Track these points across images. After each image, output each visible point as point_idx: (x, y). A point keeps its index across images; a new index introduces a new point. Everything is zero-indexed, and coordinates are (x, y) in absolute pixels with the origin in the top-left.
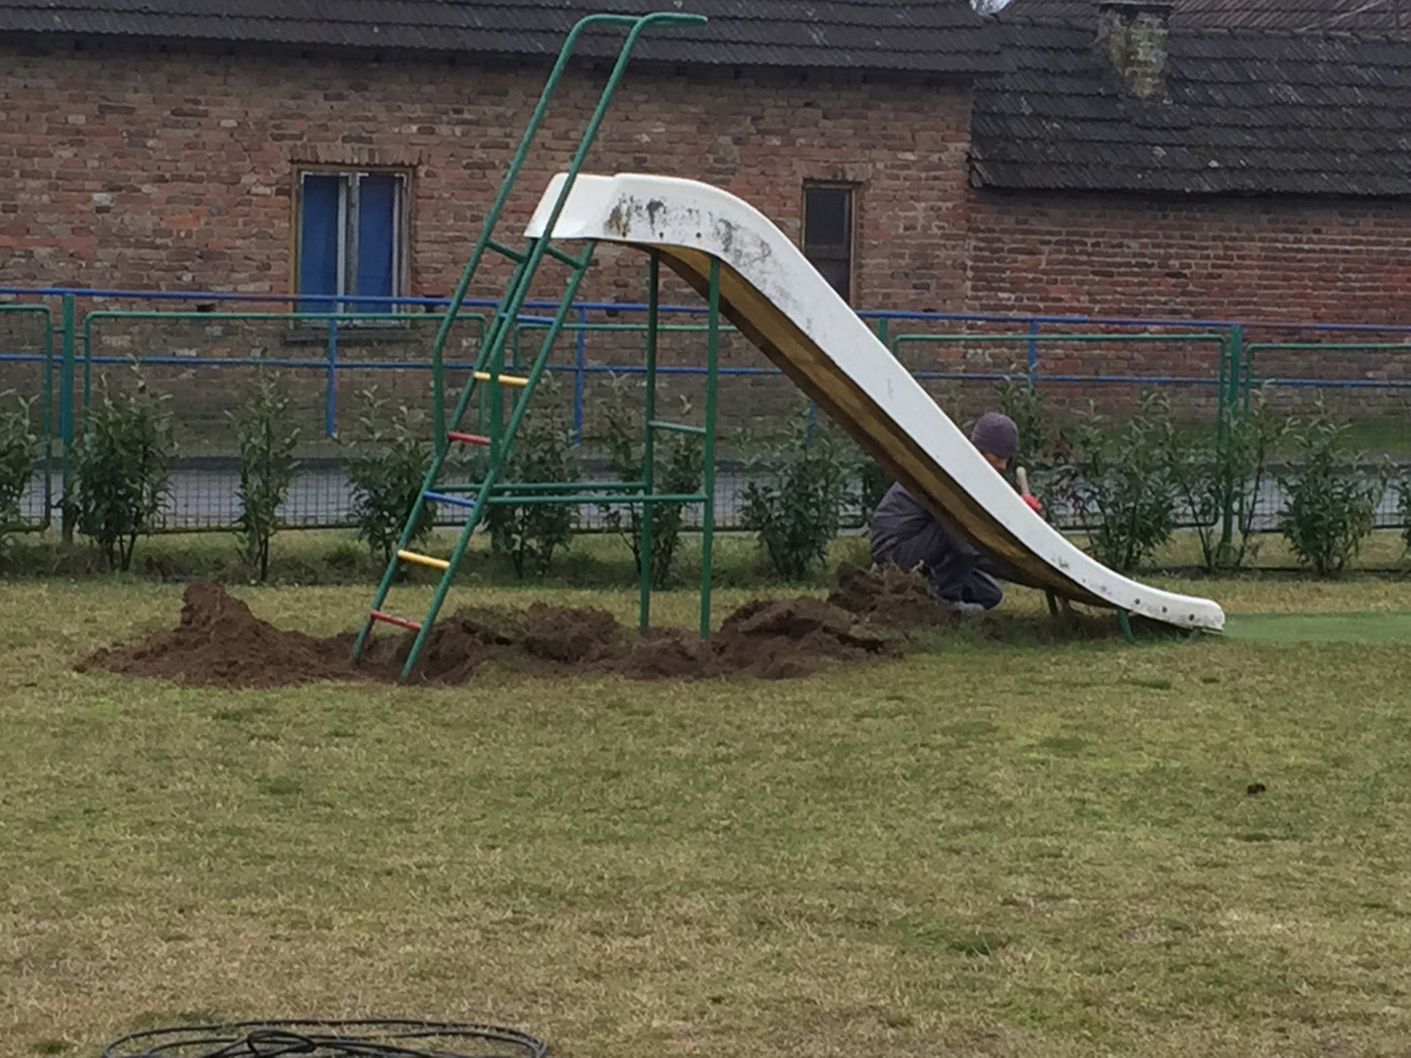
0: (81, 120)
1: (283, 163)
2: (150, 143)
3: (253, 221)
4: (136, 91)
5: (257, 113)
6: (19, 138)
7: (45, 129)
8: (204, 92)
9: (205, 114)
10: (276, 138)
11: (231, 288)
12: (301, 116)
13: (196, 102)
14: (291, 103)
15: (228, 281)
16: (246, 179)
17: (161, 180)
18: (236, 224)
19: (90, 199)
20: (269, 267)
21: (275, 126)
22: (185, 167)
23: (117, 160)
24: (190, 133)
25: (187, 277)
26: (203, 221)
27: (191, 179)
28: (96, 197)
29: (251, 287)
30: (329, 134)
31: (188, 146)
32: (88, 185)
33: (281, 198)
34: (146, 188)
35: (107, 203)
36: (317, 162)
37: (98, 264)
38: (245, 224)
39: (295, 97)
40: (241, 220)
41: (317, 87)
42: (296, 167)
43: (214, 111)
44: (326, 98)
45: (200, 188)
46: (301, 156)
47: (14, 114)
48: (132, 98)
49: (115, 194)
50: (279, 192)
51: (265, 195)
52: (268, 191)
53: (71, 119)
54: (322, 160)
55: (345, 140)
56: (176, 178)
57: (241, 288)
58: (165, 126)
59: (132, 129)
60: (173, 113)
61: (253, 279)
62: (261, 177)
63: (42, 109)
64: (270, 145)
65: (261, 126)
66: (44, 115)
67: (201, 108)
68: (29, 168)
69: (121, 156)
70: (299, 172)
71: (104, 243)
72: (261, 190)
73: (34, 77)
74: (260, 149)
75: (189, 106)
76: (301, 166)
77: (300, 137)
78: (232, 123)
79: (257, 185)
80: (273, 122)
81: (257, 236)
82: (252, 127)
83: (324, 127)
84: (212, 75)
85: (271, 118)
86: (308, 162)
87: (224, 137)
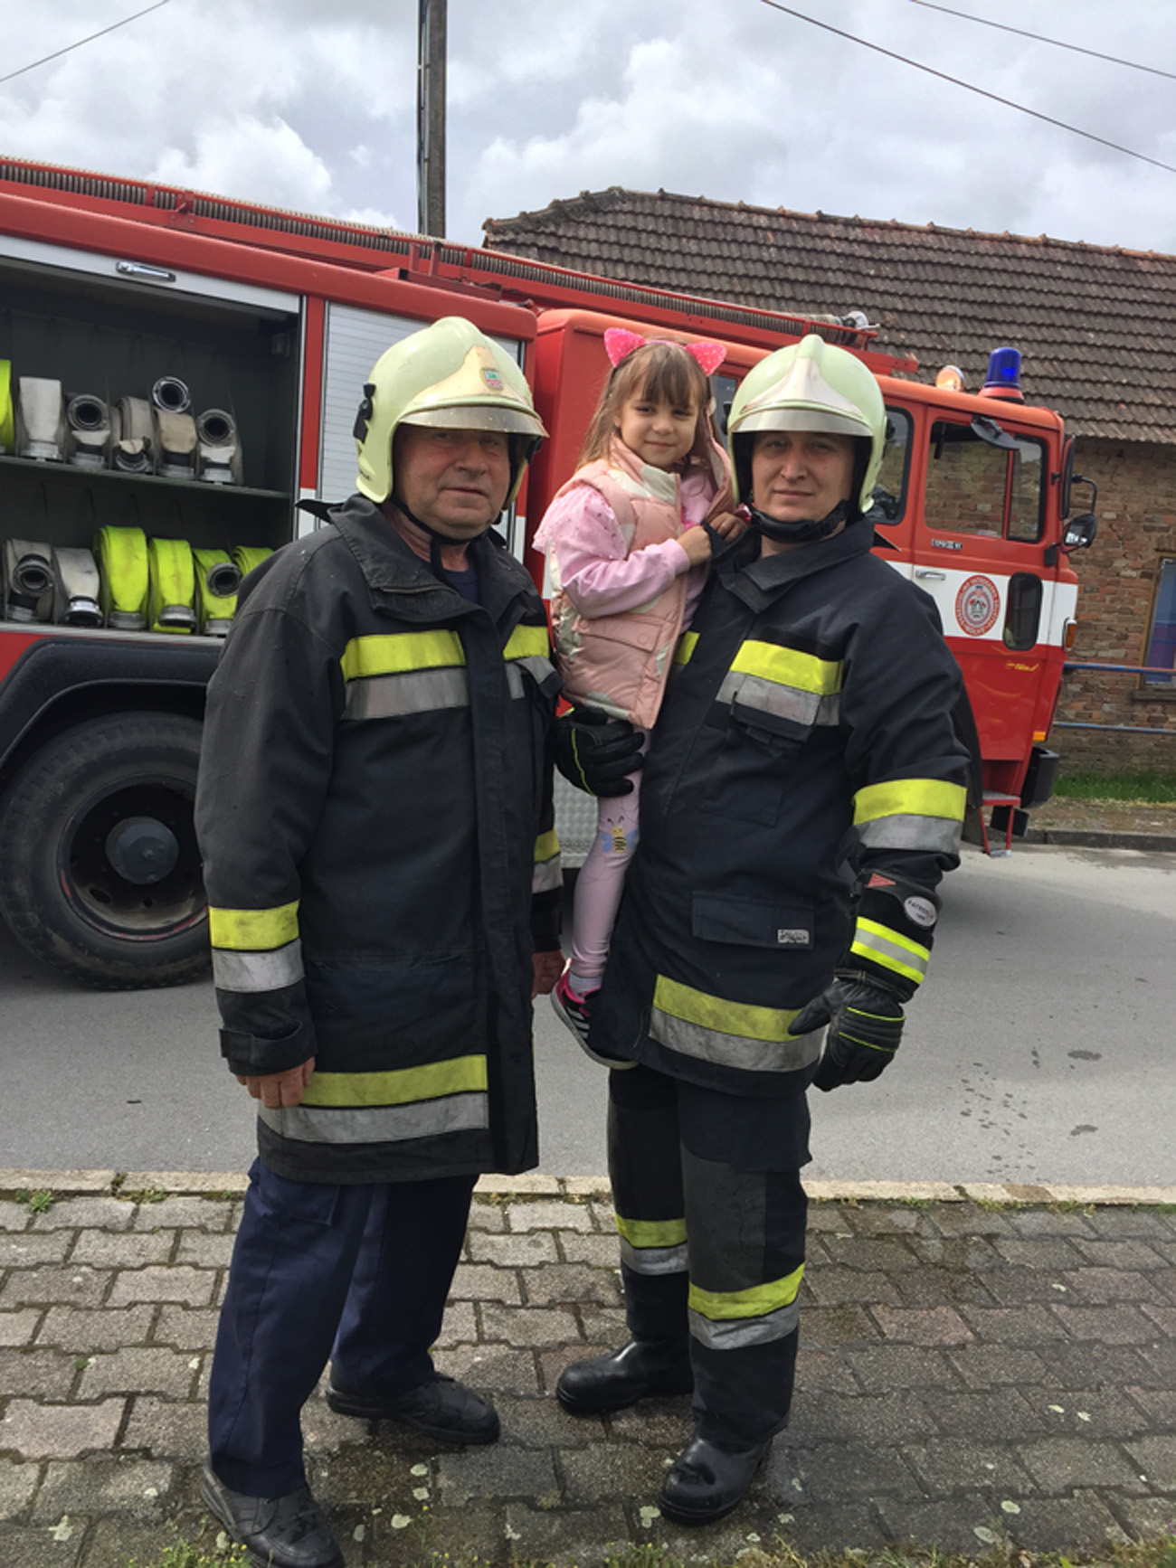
1: (1150, 551)
3: (1118, 599)
5: (1134, 508)
7: (957, 514)
9: (1090, 507)
10: (1147, 529)
11: (1093, 653)
12: (1170, 512)
14: (1163, 501)
15: (1091, 647)
16: (1119, 563)
18: (1104, 601)
20: (1126, 637)
21: (1148, 520)
29: (1110, 653)
33: (1145, 580)
38: (1112, 601)
39: (1169, 494)
40: (1108, 598)
42: (1159, 555)
43: (1099, 504)
45: (1078, 569)
46: (1166, 546)
50: (1144, 575)
51: (1130, 577)
52: (1134, 574)
57: (1102, 654)
61: (1112, 647)
62: (1130, 563)
63: (957, 497)
64: (1142, 537)
65: (1136, 518)
66: (958, 502)
67: (1089, 501)
70: (1161, 559)
72: (1129, 573)
74: (1133, 538)
75: (1080, 499)
76: (1165, 554)
77: (1167, 530)
78: (1112, 515)
79: (1126, 569)
80: (1147, 516)
81: (1121, 611)
82: (1129, 519)
84: (1101, 473)
85: (1146, 512)
86: (1171, 551)
87: (1104, 528)
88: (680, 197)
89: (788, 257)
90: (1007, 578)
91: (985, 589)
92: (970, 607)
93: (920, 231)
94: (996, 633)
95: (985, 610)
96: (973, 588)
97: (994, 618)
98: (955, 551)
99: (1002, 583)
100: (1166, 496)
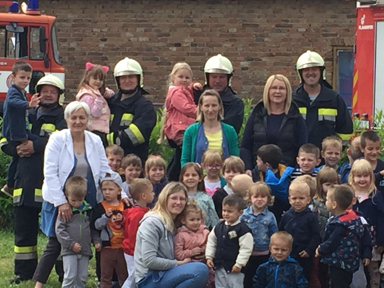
0: (235, 30)
1: (328, 46)
2: (266, 39)
4: (259, 17)
5: (315, 25)
6: (207, 39)
7: (219, 35)
8: (290, 17)
9: (291, 26)
10: (324, 35)
12: (337, 26)
13: (287, 21)
14: (331, 20)
17: (272, 55)
19: (239, 64)
21: (323, 31)
22: (283, 50)
23: (251, 47)
24: (284, 34)
26: (290, 73)
27: (285, 55)
28: (242, 63)
30: (349, 33)
31: (283, 40)
32: (238, 58)
34: (264, 59)
35: (247, 66)
36: (344, 46)
37: (243, 92)
39: (334, 17)
41: (343, 13)
42: (335, 48)
43: (295, 24)
44: (348, 17)
45: (289, 59)
46: (336, 43)
47: (205, 29)
48: (257, 21)
49: (250, 62)
53: (230, 31)
54: (346, 45)
56: (278, 54)
58: (272, 32)
59: (258, 33)
60: (276, 26)
63: (217, 26)
64: (322, 39)
65: (317, 30)
66: (218, 29)
67: (289, 23)
68: (212, 52)
69: (253, 45)
70: (336, 50)
71: (245, 83)
73: (214, 13)
74: (317, 41)
75: (283, 23)
76: (338, 48)
77: (336, 35)
78: (304, 30)
80: (323, 29)
82: (313, 31)
83: (348, 30)
84: (294, 9)
85: (322, 27)
86: (340, 46)
87: (300, 36)
100: (332, 18)
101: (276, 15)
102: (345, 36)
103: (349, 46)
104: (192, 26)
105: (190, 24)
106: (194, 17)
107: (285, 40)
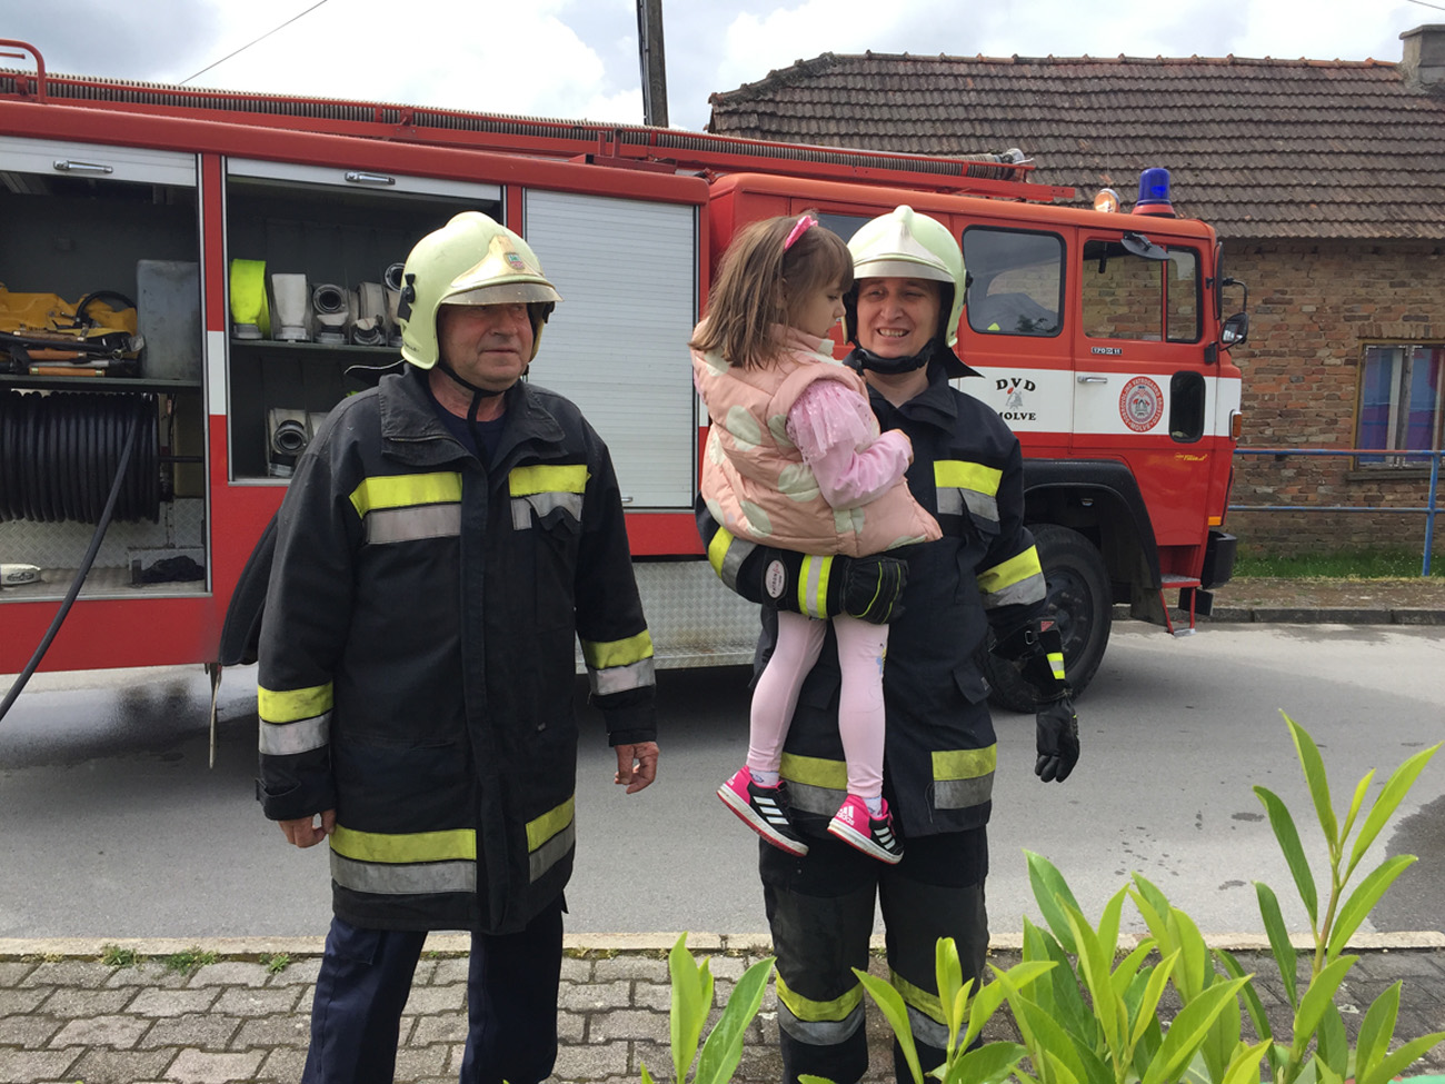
1: (1352, 339)
3: (1324, 386)
5: (1334, 300)
8: (1289, 285)
9: (1290, 302)
10: (1347, 319)
11: (1304, 439)
12: (1371, 301)
13: (1284, 293)
14: (1362, 291)
15: (1301, 434)
16: (1322, 353)
17: (1253, 355)
18: (1311, 389)
20: (1335, 422)
21: (1347, 310)
22: (1272, 346)
24: (1277, 317)
25: (1269, 432)
26: (1283, 387)
27: (1276, 354)
29: (1321, 438)
30: (1392, 315)
31: (1274, 327)
33: (1350, 367)
36: (1380, 338)
38: (1318, 389)
39: (1366, 285)
40: (1314, 386)
41: (1384, 277)
42: (1361, 342)
43: (1297, 299)
44: (1392, 285)
45: (1282, 361)
46: (1368, 333)
47: (1135, 308)
50: (1348, 362)
51: (1335, 365)
52: (1338, 362)
54: (1385, 336)
55: (1406, 319)
56: (1263, 353)
57: (1312, 439)
58: (1256, 312)
60: (1265, 302)
61: (1323, 432)
62: (1333, 351)
64: (1343, 326)
65: (1336, 309)
67: (1287, 297)
70: (1364, 345)
72: (1333, 361)
74: (1334, 328)
75: (1278, 295)
76: (1367, 341)
77: (1367, 318)
78: (1312, 308)
79: (1330, 357)
80: (1346, 306)
81: (1328, 398)
82: (1329, 311)
83: (1388, 309)
84: (1297, 270)
85: (1344, 303)
86: (1374, 338)
87: (1305, 320)
88: (886, 55)
89: (985, 99)
90: (1170, 377)
91: (1147, 388)
92: (1134, 406)
93: (1111, 63)
94: (1162, 427)
95: (1149, 408)
96: (1136, 388)
97: (1158, 415)
98: (1114, 356)
99: (1164, 382)
100: (1364, 286)
101: (1266, 281)
102: (1382, 319)
103: (1388, 338)
104: (1112, 303)
105: (1108, 299)
106: (1118, 285)
107: (1277, 327)
